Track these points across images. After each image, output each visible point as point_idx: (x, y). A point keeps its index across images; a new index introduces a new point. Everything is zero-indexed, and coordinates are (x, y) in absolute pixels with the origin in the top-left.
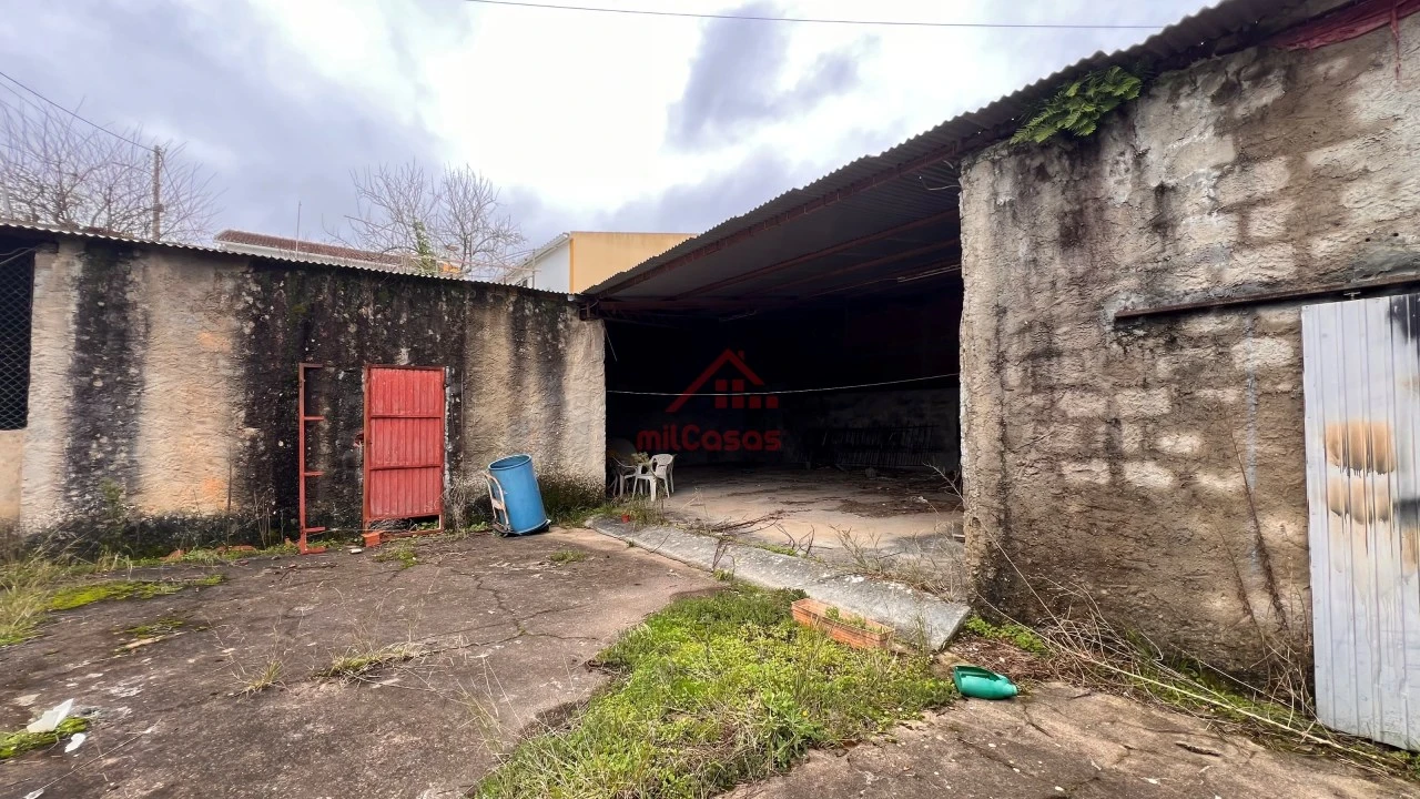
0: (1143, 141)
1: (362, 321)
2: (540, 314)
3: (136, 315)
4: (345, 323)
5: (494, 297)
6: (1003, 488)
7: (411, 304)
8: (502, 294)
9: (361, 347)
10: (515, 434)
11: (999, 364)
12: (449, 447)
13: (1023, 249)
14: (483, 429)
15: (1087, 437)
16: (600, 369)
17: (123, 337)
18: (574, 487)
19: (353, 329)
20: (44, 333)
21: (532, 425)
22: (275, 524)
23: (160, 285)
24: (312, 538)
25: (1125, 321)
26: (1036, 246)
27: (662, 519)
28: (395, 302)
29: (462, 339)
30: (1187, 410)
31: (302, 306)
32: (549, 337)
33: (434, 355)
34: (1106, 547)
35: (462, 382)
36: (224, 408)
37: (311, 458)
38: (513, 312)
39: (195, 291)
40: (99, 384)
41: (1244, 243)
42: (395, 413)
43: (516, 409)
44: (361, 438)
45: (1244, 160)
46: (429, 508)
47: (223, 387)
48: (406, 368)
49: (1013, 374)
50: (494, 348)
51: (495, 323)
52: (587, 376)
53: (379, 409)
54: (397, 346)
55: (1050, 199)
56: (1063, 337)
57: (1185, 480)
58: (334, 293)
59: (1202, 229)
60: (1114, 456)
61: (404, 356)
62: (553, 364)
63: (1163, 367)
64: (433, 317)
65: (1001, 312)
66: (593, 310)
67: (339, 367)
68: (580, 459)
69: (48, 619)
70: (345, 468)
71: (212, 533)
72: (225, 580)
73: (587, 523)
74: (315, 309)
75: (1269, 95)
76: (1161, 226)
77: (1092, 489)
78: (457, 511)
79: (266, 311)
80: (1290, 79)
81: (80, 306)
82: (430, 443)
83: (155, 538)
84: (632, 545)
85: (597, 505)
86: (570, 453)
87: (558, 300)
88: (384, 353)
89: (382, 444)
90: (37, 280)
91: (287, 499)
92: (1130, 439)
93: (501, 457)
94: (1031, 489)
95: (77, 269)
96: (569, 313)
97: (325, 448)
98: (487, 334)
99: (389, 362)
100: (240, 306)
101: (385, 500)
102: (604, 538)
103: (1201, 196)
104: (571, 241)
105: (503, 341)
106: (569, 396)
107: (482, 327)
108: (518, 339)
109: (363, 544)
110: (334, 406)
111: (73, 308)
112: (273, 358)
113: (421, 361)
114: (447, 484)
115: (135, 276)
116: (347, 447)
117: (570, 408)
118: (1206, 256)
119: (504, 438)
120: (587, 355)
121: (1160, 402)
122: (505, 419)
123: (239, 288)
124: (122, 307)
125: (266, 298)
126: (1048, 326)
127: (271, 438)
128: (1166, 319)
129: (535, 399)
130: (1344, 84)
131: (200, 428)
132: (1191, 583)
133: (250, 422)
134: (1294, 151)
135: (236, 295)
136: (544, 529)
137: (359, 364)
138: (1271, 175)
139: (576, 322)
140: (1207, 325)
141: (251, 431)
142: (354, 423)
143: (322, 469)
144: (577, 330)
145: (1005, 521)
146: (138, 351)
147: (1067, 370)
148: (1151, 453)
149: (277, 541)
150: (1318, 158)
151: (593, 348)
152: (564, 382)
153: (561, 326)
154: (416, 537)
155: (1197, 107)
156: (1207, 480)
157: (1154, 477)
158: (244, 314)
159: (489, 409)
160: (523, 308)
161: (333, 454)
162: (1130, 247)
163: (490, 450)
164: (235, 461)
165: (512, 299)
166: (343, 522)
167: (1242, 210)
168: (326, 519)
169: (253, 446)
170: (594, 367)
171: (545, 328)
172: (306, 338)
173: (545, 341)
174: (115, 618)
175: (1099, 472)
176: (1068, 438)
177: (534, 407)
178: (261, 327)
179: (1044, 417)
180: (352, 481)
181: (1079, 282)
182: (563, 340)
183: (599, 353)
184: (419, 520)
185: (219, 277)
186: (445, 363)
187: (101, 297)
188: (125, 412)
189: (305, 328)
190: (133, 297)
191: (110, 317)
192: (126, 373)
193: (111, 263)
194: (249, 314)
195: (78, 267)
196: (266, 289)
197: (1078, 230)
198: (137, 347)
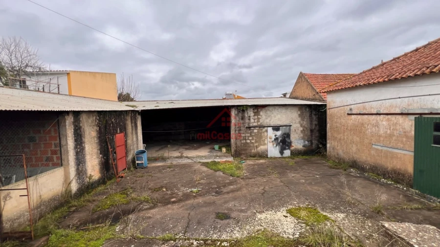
0: (248, 111)
2: (134, 115)
3: (82, 130)
4: (111, 124)
5: (128, 113)
6: (236, 144)
7: (118, 118)
9: (113, 130)
10: (133, 145)
11: (235, 131)
12: (126, 151)
14: (129, 145)
15: (244, 138)
16: (141, 127)
17: (81, 136)
20: (70, 139)
21: (135, 142)
23: (85, 120)
25: (247, 128)
26: (239, 119)
28: (116, 118)
29: (125, 124)
30: (251, 136)
31: (105, 121)
32: (135, 121)
33: (122, 129)
34: (245, 148)
35: (126, 135)
36: (97, 151)
38: (131, 117)
40: (79, 150)
41: (255, 122)
42: (119, 145)
43: (133, 139)
44: (115, 153)
45: (255, 115)
46: (124, 167)
47: (96, 146)
48: (119, 133)
49: (237, 132)
50: (129, 125)
51: (129, 119)
52: (140, 129)
53: (117, 146)
54: (117, 128)
55: (240, 115)
56: (242, 128)
57: (251, 141)
58: (109, 117)
59: (252, 121)
60: (246, 140)
61: (119, 130)
62: (136, 127)
63: (249, 132)
64: (121, 120)
67: (111, 136)
71: (98, 183)
75: (256, 111)
76: (249, 119)
77: (244, 143)
78: (128, 166)
79: (100, 124)
80: (257, 110)
81: (74, 129)
82: (124, 151)
86: (139, 147)
88: (116, 130)
89: (118, 153)
90: (67, 124)
92: (247, 138)
94: (239, 143)
95: (72, 120)
96: (137, 114)
98: (128, 122)
99: (117, 132)
100: (96, 123)
101: (120, 167)
103: (252, 118)
105: (130, 123)
106: (138, 134)
107: (127, 120)
108: (132, 122)
110: (111, 146)
111: (73, 130)
112: (102, 136)
113: (121, 131)
114: (126, 160)
115: (81, 119)
116: (113, 156)
117: (139, 137)
118: (252, 123)
119: (132, 147)
120: (140, 124)
121: (249, 135)
122: (131, 142)
123: (96, 119)
124: (80, 128)
125: (100, 120)
126: (240, 127)
127: (104, 157)
128: (249, 128)
129: (135, 136)
130: (260, 112)
131: (94, 157)
132: (251, 150)
133: (101, 154)
134: (258, 115)
135: (96, 121)
137: (113, 134)
138: (256, 117)
139: (138, 116)
140: (252, 128)
141: (101, 156)
142: (114, 149)
144: (138, 118)
145: (236, 147)
147: (242, 132)
148: (248, 139)
152: (138, 131)
155: (252, 110)
157: (249, 141)
159: (129, 141)
160: (132, 114)
162: (247, 121)
163: (130, 150)
164: (99, 164)
165: (130, 112)
167: (254, 119)
168: (112, 174)
169: (101, 160)
171: (135, 119)
172: (106, 129)
175: (245, 141)
176: (242, 138)
177: (135, 139)
178: (100, 128)
180: (116, 163)
181: (243, 123)
182: (137, 121)
184: (124, 170)
185: (93, 116)
186: (124, 131)
187: (77, 126)
188: (84, 157)
189: (106, 127)
190: (81, 125)
191: (79, 131)
192: (82, 146)
193: (77, 117)
194: (98, 125)
195: (72, 118)
196: (100, 118)
197: (243, 118)
198: (83, 138)
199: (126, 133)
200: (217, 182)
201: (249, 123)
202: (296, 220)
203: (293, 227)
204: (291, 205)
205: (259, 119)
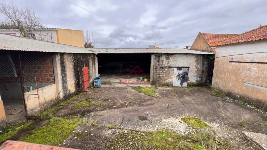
0: (162, 57)
1: (81, 60)
3: (65, 64)
5: (90, 55)
6: (153, 77)
7: (85, 58)
11: (153, 69)
12: (89, 77)
13: (155, 62)
17: (64, 67)
19: (81, 62)
20: (58, 68)
21: (94, 72)
23: (66, 58)
25: (161, 67)
26: (156, 61)
29: (88, 62)
30: (163, 72)
33: (87, 64)
34: (159, 80)
36: (73, 76)
39: (69, 59)
40: (63, 75)
41: (166, 64)
42: (85, 74)
44: (83, 78)
45: (166, 60)
46: (88, 86)
47: (73, 73)
48: (85, 67)
49: (154, 70)
51: (90, 59)
55: (157, 59)
56: (157, 68)
57: (162, 76)
58: (79, 57)
59: (164, 63)
60: (159, 75)
61: (85, 65)
63: (162, 70)
65: (154, 65)
74: (78, 60)
75: (167, 57)
76: (163, 62)
77: (158, 77)
79: (75, 61)
86: (96, 75)
88: (83, 65)
89: (85, 78)
90: (57, 60)
92: (160, 74)
94: (155, 77)
95: (59, 58)
96: (96, 56)
101: (86, 86)
103: (164, 61)
105: (91, 61)
106: (96, 68)
110: (81, 74)
111: (60, 64)
112: (76, 68)
114: (89, 82)
115: (64, 58)
117: (96, 70)
119: (92, 75)
121: (162, 72)
123: (72, 57)
124: (64, 63)
125: (74, 59)
126: (157, 67)
128: (162, 67)
130: (170, 57)
131: (72, 80)
132: (162, 81)
133: (75, 78)
134: (168, 60)
135: (72, 59)
137: (82, 67)
138: (167, 61)
140: (164, 68)
142: (82, 76)
144: (96, 59)
145: (153, 79)
147: (157, 70)
148: (161, 74)
150: (169, 61)
152: (95, 66)
155: (165, 56)
156: (163, 76)
157: (161, 76)
159: (91, 72)
160: (92, 56)
162: (161, 63)
163: (91, 77)
164: (74, 84)
167: (166, 62)
169: (76, 81)
171: (94, 59)
172: (78, 64)
175: (159, 76)
176: (157, 74)
177: (94, 70)
179: (156, 72)
180: (84, 84)
181: (159, 64)
183: (97, 61)
184: (88, 88)
187: (62, 61)
188: (66, 79)
189: (78, 62)
190: (64, 61)
191: (63, 65)
192: (65, 73)
193: (62, 56)
194: (73, 62)
195: (60, 57)
196: (74, 57)
197: (159, 61)
198: (66, 69)
199: (89, 67)
200: (140, 99)
201: (162, 65)
202: (186, 125)
203: (184, 128)
204: (184, 115)
205: (169, 62)
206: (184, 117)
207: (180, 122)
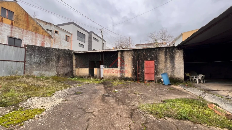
1: (144, 55)
2: (170, 50)
3: (124, 57)
4: (142, 55)
5: (162, 49)
7: (150, 52)
8: (163, 48)
9: (144, 58)
10: (166, 70)
12: (155, 71)
14: (160, 69)
16: (182, 58)
17: (123, 59)
18: (177, 79)
19: (143, 56)
21: (168, 68)
22: (135, 79)
23: (126, 54)
24: (139, 81)
27: (195, 87)
28: (148, 52)
29: (157, 56)
31: (138, 54)
32: (172, 54)
33: (153, 58)
36: (131, 66)
37: (139, 72)
38: (165, 51)
39: (128, 54)
42: (148, 66)
43: (166, 66)
44: (144, 70)
46: (153, 80)
47: (131, 64)
50: (162, 57)
51: (162, 53)
52: (179, 60)
53: (146, 66)
54: (148, 58)
58: (141, 52)
61: (149, 59)
62: (172, 58)
64: (153, 53)
66: (180, 48)
67: (141, 61)
68: (178, 74)
69: (118, 84)
70: (143, 73)
71: (130, 79)
72: (130, 84)
73: (179, 85)
74: (139, 54)
78: (156, 80)
79: (134, 55)
82: (153, 71)
83: (126, 79)
84: (185, 90)
85: (182, 83)
86: (176, 73)
87: (173, 48)
88: (147, 59)
89: (147, 70)
90: (118, 55)
91: (137, 77)
93: (163, 73)
95: (120, 54)
96: (175, 49)
97: (140, 71)
98: (161, 55)
99: (147, 60)
100: (132, 55)
101: (147, 78)
102: (180, 88)
104: (183, 34)
105: (163, 55)
106: (176, 63)
107: (160, 54)
108: (166, 54)
109: (144, 83)
110: (141, 66)
111: (120, 57)
112: (135, 60)
113: (151, 59)
114: (155, 76)
115: (124, 53)
116: (143, 71)
117: (176, 65)
119: (164, 70)
120: (179, 56)
122: (164, 67)
123: (132, 53)
124: (123, 56)
125: (134, 54)
127: (135, 70)
129: (169, 64)
131: (129, 68)
135: (132, 54)
136: (170, 85)
137: (144, 60)
139: (177, 51)
141: (133, 69)
142: (143, 68)
143: (140, 73)
144: (177, 52)
146: (124, 61)
149: (135, 81)
151: (181, 55)
152: (175, 61)
153: (174, 52)
154: (151, 83)
158: (132, 56)
159: (161, 66)
160: (167, 50)
161: (141, 71)
163: (161, 72)
164: (132, 72)
165: (165, 49)
166: (142, 80)
168: (140, 79)
169: (133, 70)
170: (181, 58)
171: (171, 53)
172: (138, 58)
173: (171, 54)
174: (122, 85)
178: (134, 57)
180: (143, 75)
182: (174, 54)
183: (182, 55)
184: (151, 81)
185: (130, 52)
186: (154, 59)
187: (122, 56)
188: (124, 67)
189: (138, 56)
190: (124, 55)
191: (122, 58)
193: (122, 52)
194: (133, 56)
195: (120, 53)
196: (134, 53)
198: (124, 60)
199: (157, 61)
206: (44, 113)
207: (44, 106)
